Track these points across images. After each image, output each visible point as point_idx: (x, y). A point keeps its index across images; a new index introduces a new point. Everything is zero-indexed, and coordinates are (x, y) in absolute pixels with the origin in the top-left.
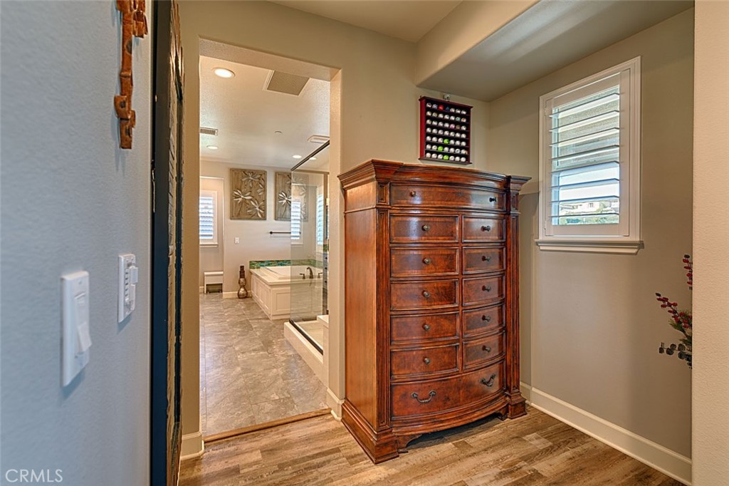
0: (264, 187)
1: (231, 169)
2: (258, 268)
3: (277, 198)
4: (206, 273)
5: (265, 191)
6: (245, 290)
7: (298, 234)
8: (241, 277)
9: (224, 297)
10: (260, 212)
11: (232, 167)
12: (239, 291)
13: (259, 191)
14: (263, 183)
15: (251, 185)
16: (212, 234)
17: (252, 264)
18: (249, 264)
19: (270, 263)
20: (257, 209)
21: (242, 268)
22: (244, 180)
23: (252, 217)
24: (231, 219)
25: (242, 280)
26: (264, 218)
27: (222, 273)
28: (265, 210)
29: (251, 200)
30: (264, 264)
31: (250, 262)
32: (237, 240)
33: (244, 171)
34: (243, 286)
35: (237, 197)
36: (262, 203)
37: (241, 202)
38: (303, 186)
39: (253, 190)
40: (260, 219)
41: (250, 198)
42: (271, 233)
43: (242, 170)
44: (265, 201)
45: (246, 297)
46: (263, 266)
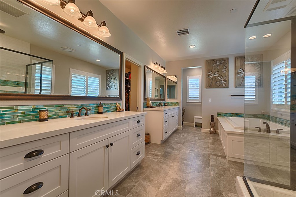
0: (227, 67)
1: (206, 61)
2: (223, 117)
3: (236, 74)
4: (195, 117)
5: (227, 70)
6: (214, 129)
7: (254, 97)
8: (211, 122)
9: (202, 131)
10: (224, 83)
11: (206, 59)
12: (210, 129)
13: (223, 70)
14: (226, 65)
15: (218, 68)
16: (198, 97)
17: (219, 115)
18: (217, 114)
19: (231, 115)
20: (223, 81)
21: (212, 116)
22: (214, 65)
23: (220, 86)
24: (206, 88)
25: (212, 123)
26: (227, 86)
27: (201, 117)
28: (227, 82)
29: (218, 76)
30: (227, 115)
31: (218, 113)
32: (210, 100)
33: (214, 60)
34: (213, 127)
35: (210, 75)
36: (225, 78)
37: (212, 78)
38: (259, 63)
39: (220, 71)
40: (224, 87)
41: (218, 75)
42: (232, 96)
43: (212, 60)
44: (227, 76)
45: (215, 134)
46: (226, 116)
